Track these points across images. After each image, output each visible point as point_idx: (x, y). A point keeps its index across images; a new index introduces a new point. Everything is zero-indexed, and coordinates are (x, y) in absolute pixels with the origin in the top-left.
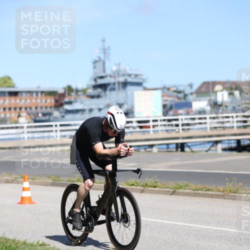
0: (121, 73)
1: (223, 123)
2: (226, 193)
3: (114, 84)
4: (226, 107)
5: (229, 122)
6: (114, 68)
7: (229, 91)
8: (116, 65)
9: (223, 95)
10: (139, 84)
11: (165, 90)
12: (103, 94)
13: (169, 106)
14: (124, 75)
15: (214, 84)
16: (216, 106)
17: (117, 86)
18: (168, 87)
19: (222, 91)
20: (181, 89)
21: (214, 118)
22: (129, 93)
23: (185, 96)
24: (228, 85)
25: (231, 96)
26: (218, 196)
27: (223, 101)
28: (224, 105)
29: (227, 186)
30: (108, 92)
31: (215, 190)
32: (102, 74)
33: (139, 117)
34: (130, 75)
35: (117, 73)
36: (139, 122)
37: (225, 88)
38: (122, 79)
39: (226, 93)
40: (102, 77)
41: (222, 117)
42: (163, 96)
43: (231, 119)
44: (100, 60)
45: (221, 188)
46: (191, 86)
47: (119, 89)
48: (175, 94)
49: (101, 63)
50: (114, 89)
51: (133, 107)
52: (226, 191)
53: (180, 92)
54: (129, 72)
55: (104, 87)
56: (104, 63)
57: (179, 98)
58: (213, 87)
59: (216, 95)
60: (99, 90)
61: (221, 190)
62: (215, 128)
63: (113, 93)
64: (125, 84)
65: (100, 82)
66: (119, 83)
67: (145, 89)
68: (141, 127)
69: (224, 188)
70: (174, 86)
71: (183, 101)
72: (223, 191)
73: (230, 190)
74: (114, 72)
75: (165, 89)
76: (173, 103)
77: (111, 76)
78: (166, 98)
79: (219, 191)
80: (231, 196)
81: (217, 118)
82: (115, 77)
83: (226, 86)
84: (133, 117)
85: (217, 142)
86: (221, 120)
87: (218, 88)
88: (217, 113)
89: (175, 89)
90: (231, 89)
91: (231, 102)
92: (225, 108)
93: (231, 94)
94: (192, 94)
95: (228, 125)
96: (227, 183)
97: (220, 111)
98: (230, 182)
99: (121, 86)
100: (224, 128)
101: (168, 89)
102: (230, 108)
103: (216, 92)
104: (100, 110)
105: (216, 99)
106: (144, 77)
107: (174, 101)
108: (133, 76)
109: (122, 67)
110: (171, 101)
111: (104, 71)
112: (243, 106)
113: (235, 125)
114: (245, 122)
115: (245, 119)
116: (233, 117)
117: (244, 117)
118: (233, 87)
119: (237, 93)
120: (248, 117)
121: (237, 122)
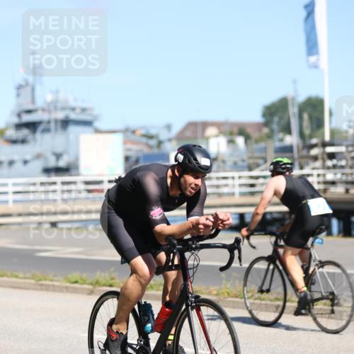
0: (59, 105)
1: (218, 187)
2: (222, 298)
3: (49, 122)
4: (224, 162)
5: (226, 185)
6: (49, 98)
7: (229, 137)
8: (52, 92)
9: (218, 144)
10: (87, 123)
11: (129, 134)
12: (30, 137)
13: (133, 159)
14: (63, 109)
15: (205, 125)
17: (52, 126)
18: (132, 128)
19: (217, 136)
20: (153, 132)
22: (72, 136)
23: (160, 143)
24: (227, 128)
25: (231, 145)
27: (218, 153)
28: (220, 159)
29: (223, 286)
30: (38, 135)
31: (204, 291)
32: (30, 107)
33: (87, 175)
34: (73, 109)
35: (54, 106)
36: (87, 183)
37: (221, 133)
38: (61, 115)
39: (223, 141)
40: (29, 112)
41: (218, 178)
42: (125, 143)
43: (230, 182)
44: (27, 84)
45: (214, 289)
46: (169, 127)
47: (56, 130)
48: (144, 140)
49: (29, 89)
50: (47, 130)
51: (77, 159)
52: (223, 293)
53: (151, 137)
54: (73, 104)
55: (32, 126)
56: (33, 90)
57: (150, 147)
58: (204, 130)
59: (207, 143)
60: (25, 132)
63: (47, 137)
64: (65, 123)
65: (27, 118)
66: (56, 121)
67: (98, 131)
68: (89, 191)
69: (219, 290)
70: (142, 128)
71: (156, 151)
72: (217, 295)
73: (228, 294)
74: (49, 104)
75: (128, 132)
76: (140, 155)
77: (43, 110)
78: (129, 146)
79: (211, 293)
80: (230, 301)
81: (210, 178)
82: (49, 111)
83: (223, 129)
84: (78, 175)
86: (215, 182)
87: (211, 131)
89: (143, 132)
90: (231, 133)
91: (231, 155)
92: (221, 164)
93: (231, 142)
94: (170, 140)
95: (225, 190)
96: (224, 282)
97: (214, 167)
98: (228, 280)
99: (59, 125)
100: (220, 195)
101: (134, 132)
102: (229, 163)
103: (207, 138)
104: (26, 162)
106: (96, 112)
107: (141, 151)
108: (78, 111)
109: (61, 96)
110: (137, 151)
111: (33, 101)
112: (251, 161)
113: (237, 190)
114: (252, 186)
115: (252, 181)
116: (233, 178)
117: (252, 177)
118: (235, 130)
119: (240, 141)
120: (257, 178)
121: (241, 185)
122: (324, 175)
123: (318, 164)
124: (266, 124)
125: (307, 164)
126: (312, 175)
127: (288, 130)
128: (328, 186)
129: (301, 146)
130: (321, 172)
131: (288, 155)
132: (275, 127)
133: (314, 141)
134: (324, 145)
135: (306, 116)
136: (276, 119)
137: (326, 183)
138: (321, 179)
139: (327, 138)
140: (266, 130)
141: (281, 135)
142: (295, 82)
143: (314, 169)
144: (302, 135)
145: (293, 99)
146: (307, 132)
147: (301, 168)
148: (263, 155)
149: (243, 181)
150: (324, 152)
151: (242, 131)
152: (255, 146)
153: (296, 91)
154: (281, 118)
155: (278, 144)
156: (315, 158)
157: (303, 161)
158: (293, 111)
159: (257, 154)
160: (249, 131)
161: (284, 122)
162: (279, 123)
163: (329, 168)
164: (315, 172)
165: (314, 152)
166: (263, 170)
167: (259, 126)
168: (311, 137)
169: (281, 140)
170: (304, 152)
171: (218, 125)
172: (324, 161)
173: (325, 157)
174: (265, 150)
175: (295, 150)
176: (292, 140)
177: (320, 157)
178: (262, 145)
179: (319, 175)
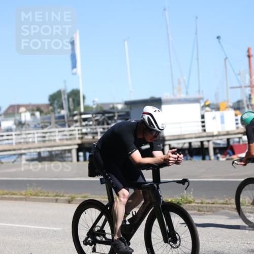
1: (26, 138)
2: (28, 196)
4: (29, 125)
5: (30, 138)
7: (32, 112)
9: (25, 116)
15: (19, 106)
16: (20, 124)
19: (25, 112)
21: (19, 135)
24: (30, 108)
25: (33, 117)
26: (21, 199)
27: (25, 121)
28: (26, 123)
29: (28, 190)
31: (18, 194)
37: (28, 110)
39: (28, 114)
41: (26, 134)
43: (32, 135)
45: (23, 192)
52: (28, 194)
58: (18, 109)
59: (20, 116)
61: (24, 194)
62: (20, 143)
69: (26, 192)
72: (25, 195)
73: (31, 195)
79: (22, 194)
80: (32, 198)
81: (21, 134)
83: (28, 108)
85: (21, 155)
86: (24, 136)
87: (22, 109)
88: (21, 131)
90: (33, 110)
91: (33, 121)
92: (27, 126)
93: (33, 115)
95: (30, 140)
96: (28, 188)
97: (24, 128)
98: (30, 187)
100: (27, 143)
102: (32, 126)
103: (20, 113)
105: (20, 118)
112: (43, 124)
113: (36, 140)
114: (44, 137)
115: (44, 135)
116: (34, 134)
117: (43, 133)
118: (35, 108)
119: (38, 114)
120: (46, 133)
121: (38, 137)
122: (81, 130)
123: (78, 124)
124: (51, 104)
125: (72, 125)
126: (75, 130)
127: (62, 107)
128: (83, 135)
129: (69, 115)
130: (80, 128)
131: (62, 120)
132: (56, 106)
133: (76, 112)
134: (81, 114)
135: (71, 100)
136: (56, 102)
137: (82, 134)
138: (80, 132)
139: (82, 110)
140: (51, 108)
141: (59, 110)
142: (65, 82)
143: (76, 127)
144: (69, 110)
145: (64, 91)
146: (72, 108)
147: (69, 127)
148: (49, 121)
149: (39, 135)
150: (81, 118)
151: (39, 109)
152: (45, 116)
153: (65, 86)
154: (59, 101)
155: (57, 115)
156: (76, 121)
157: (70, 123)
158: (64, 97)
159: (47, 120)
160: (42, 108)
161: (59, 103)
162: (57, 104)
163: (83, 126)
164: (77, 129)
165: (76, 118)
166: (49, 129)
167: (47, 106)
168: (74, 110)
169: (59, 113)
170: (71, 118)
171: (26, 106)
172: (81, 122)
173: (81, 120)
174: (50, 118)
175: (66, 117)
176: (64, 112)
177: (79, 120)
178: (49, 116)
179: (78, 130)
